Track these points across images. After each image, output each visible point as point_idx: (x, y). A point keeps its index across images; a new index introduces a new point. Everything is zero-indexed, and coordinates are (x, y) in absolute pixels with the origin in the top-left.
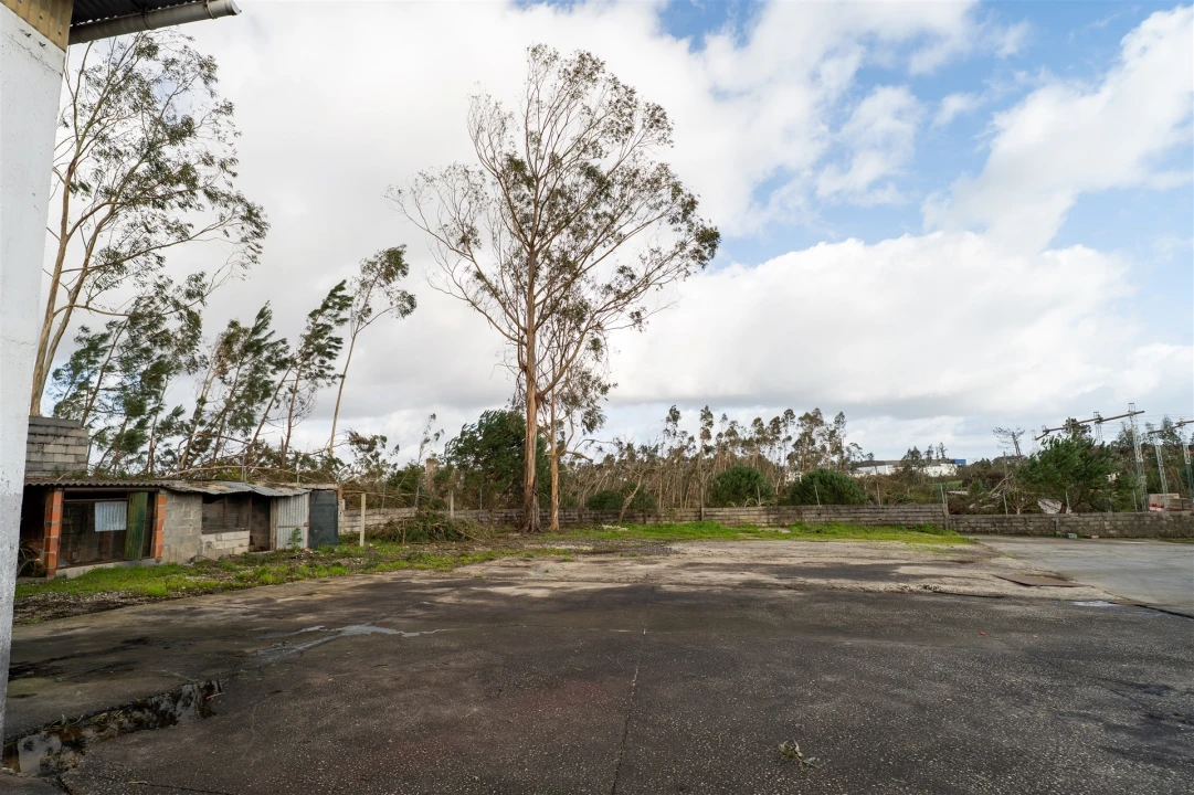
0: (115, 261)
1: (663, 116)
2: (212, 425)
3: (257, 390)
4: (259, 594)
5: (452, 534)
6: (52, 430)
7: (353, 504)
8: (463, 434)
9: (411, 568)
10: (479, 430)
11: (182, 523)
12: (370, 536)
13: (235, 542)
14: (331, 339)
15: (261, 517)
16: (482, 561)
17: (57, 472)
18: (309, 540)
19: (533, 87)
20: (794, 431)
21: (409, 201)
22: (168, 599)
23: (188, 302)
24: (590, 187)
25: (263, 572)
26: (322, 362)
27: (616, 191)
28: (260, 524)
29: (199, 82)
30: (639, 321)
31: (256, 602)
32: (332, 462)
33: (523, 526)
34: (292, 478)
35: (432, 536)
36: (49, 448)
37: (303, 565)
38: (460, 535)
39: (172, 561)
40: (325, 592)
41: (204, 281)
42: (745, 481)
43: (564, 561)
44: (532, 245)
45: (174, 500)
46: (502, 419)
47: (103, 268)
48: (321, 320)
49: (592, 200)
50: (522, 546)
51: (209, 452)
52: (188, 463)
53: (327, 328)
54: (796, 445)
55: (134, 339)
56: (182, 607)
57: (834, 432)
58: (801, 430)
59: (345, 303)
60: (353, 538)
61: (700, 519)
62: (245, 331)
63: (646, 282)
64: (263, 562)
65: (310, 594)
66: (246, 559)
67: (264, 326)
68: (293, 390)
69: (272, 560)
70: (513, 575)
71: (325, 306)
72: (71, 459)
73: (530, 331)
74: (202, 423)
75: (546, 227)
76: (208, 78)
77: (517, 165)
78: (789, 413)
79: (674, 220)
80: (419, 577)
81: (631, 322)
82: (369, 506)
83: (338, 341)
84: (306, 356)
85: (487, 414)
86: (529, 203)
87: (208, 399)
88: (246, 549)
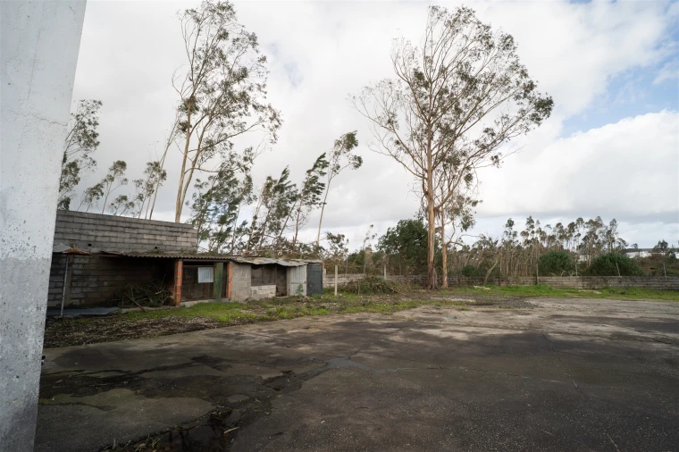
0: (211, 145)
1: (512, 40)
2: (260, 229)
3: (282, 211)
4: (276, 326)
5: (386, 290)
6: (180, 230)
7: (330, 271)
8: (388, 233)
9: (367, 311)
10: (397, 231)
11: (242, 279)
12: (341, 290)
13: (269, 291)
14: (319, 184)
15: (282, 278)
16: (409, 308)
17: (182, 251)
18: (307, 291)
19: (429, 30)
20: (583, 231)
21: (358, 102)
22: (228, 325)
23: (245, 163)
24: (463, 85)
25: (282, 310)
26: (314, 196)
27: (480, 86)
28: (282, 281)
29: (250, 46)
30: (498, 161)
31: (275, 332)
32: (318, 248)
33: (427, 286)
34: (298, 257)
35: (375, 290)
36: (179, 239)
37: (303, 306)
38: (391, 290)
39: (236, 300)
40: (316, 327)
41: (252, 152)
42: (559, 260)
43: (463, 310)
44: (429, 121)
45: (237, 267)
46: (410, 223)
47: (206, 149)
48: (313, 174)
49: (466, 92)
50: (429, 298)
51: (259, 243)
52: (249, 249)
53: (316, 178)
54: (584, 239)
55: (221, 184)
56: (233, 333)
57: (610, 232)
58: (588, 230)
59: (325, 165)
60: (331, 290)
61: (536, 283)
62: (275, 181)
63: (502, 137)
64: (282, 304)
65: (307, 328)
66: (274, 301)
67: (285, 178)
68: (299, 210)
69: (287, 302)
70: (434, 320)
71: (315, 166)
72: (189, 245)
73: (430, 171)
74: (256, 228)
75: (437, 110)
76: (254, 44)
77: (419, 76)
78: (580, 220)
79: (518, 97)
80: (373, 318)
81: (492, 162)
82: (339, 273)
83: (323, 185)
84: (306, 193)
85: (401, 222)
86: (426, 98)
87: (258, 216)
88: (274, 295)
